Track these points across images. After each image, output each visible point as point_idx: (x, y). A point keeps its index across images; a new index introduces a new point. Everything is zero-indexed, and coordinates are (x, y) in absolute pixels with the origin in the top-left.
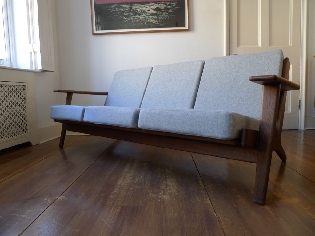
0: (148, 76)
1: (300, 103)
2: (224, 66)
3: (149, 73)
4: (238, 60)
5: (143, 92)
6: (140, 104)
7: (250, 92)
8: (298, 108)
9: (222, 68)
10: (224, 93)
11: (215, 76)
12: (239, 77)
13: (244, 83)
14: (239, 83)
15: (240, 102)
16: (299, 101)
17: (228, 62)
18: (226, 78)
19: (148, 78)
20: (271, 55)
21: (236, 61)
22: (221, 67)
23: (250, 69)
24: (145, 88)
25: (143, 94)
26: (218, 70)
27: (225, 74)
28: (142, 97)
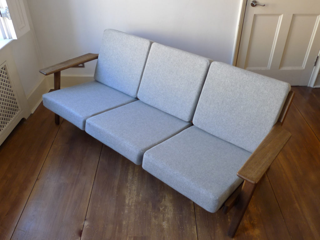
0: (146, 54)
1: (317, 60)
2: (230, 81)
3: (147, 50)
4: (244, 79)
5: (141, 74)
6: (137, 87)
7: (248, 122)
8: (314, 65)
9: (227, 82)
10: (224, 112)
11: (218, 89)
12: (242, 101)
13: (245, 109)
14: (240, 107)
15: (237, 129)
16: (317, 57)
17: (234, 77)
18: (228, 96)
19: (145, 57)
20: (277, 89)
21: (242, 79)
22: (226, 80)
23: (254, 96)
24: (142, 69)
25: (140, 76)
26: (223, 83)
27: (229, 91)
28: (139, 80)
